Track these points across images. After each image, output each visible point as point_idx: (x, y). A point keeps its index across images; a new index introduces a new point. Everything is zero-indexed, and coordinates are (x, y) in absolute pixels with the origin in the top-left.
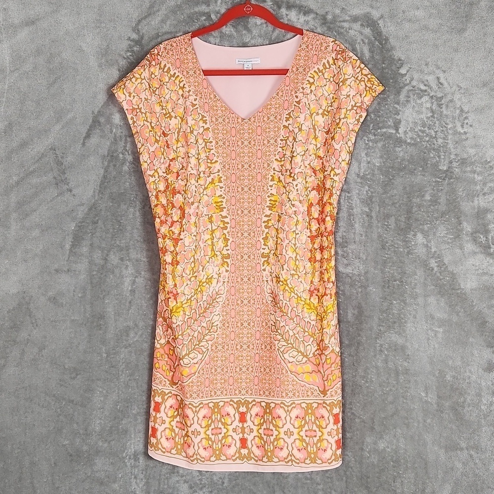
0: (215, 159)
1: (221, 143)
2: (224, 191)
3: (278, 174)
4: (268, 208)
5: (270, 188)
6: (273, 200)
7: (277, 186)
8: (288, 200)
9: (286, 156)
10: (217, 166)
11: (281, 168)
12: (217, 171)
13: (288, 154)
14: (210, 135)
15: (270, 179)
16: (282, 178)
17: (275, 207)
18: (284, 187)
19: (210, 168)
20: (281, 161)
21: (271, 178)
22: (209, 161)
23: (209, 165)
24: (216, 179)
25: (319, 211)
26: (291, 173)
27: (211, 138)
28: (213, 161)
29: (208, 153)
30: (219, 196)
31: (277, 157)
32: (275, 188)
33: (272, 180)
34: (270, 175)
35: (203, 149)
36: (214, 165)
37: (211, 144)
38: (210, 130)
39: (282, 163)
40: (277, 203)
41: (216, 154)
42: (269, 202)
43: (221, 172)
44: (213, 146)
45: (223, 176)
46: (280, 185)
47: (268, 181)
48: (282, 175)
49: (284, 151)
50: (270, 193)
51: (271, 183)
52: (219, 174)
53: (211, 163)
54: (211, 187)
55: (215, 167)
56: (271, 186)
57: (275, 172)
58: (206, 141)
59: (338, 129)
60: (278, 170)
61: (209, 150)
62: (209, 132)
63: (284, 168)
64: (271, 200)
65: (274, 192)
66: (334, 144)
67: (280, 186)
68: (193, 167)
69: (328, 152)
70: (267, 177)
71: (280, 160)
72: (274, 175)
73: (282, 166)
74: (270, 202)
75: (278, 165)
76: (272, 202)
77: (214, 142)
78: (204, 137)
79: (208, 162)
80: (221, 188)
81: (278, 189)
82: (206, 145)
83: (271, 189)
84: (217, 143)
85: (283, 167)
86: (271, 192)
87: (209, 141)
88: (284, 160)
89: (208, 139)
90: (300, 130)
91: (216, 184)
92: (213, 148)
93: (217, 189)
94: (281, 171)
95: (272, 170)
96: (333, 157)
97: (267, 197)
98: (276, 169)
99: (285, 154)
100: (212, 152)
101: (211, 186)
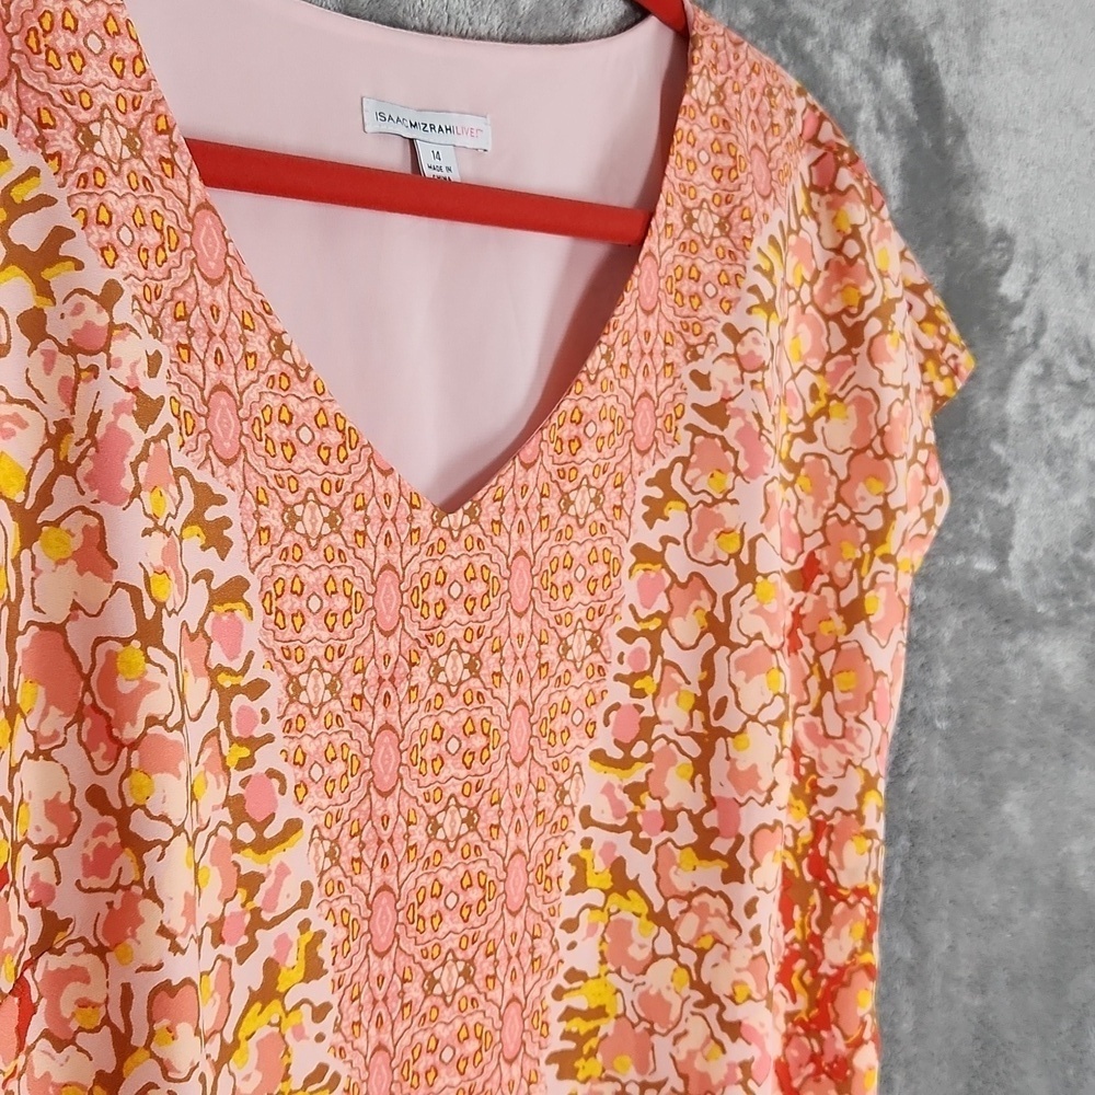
0: (286, 810)
1: (315, 688)
2: (338, 1028)
3: (610, 847)
4: (555, 1068)
5: (564, 938)
6: (584, 1007)
7: (600, 919)
8: (698, 996)
9: (658, 730)
10: (299, 861)
11: (631, 807)
12: (297, 896)
13: (674, 714)
14: (253, 632)
15: (566, 886)
16: (639, 866)
17: (593, 1053)
18: (661, 919)
19: (251, 882)
20: (626, 763)
21: (569, 872)
22: (246, 833)
23: (248, 862)
24: (294, 961)
25: (789, 1017)
26: (706, 836)
27: (260, 658)
28: (270, 833)
29: (237, 776)
30: (309, 1081)
31: (604, 740)
32: (592, 929)
33: (578, 885)
34: (565, 855)
35: (208, 752)
36: (276, 857)
37: (257, 706)
38: (252, 595)
39: (638, 774)
40: (607, 1027)
41: (292, 775)
42: (557, 1028)
43: (316, 898)
44: (274, 715)
45: (327, 926)
46: (629, 908)
47: (554, 894)
48: (642, 846)
49: (646, 702)
50: (563, 969)
51: (570, 906)
52: (311, 913)
53: (262, 846)
54: (264, 1031)
55: (283, 871)
56: (571, 925)
57: (592, 832)
58: (226, 681)
59: (878, 565)
60: (609, 819)
61: (245, 753)
62: (241, 613)
63: (652, 805)
64: (569, 1014)
65: (586, 957)
66: (870, 647)
67: (626, 915)
68: (177, 923)
69: (826, 686)
70: (553, 872)
71: (618, 754)
72: (584, 854)
73: (634, 791)
74: (564, 1025)
75: (608, 790)
76: (579, 1025)
77: (277, 681)
78: (218, 657)
79: (237, 846)
80: (319, 1013)
81: (616, 933)
82: (224, 715)
83: (572, 946)
84: (295, 688)
85: (645, 799)
86: (573, 960)
87: (244, 681)
88: (648, 758)
89: (237, 665)
90: (747, 573)
91: (290, 1002)
92: (275, 727)
93: (299, 1033)
94: (632, 825)
95: (575, 824)
96: (867, 716)
97: (549, 1001)
98: (594, 815)
99: (656, 720)
100: (267, 758)
101: (260, 1025)
